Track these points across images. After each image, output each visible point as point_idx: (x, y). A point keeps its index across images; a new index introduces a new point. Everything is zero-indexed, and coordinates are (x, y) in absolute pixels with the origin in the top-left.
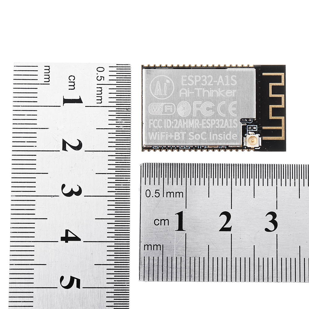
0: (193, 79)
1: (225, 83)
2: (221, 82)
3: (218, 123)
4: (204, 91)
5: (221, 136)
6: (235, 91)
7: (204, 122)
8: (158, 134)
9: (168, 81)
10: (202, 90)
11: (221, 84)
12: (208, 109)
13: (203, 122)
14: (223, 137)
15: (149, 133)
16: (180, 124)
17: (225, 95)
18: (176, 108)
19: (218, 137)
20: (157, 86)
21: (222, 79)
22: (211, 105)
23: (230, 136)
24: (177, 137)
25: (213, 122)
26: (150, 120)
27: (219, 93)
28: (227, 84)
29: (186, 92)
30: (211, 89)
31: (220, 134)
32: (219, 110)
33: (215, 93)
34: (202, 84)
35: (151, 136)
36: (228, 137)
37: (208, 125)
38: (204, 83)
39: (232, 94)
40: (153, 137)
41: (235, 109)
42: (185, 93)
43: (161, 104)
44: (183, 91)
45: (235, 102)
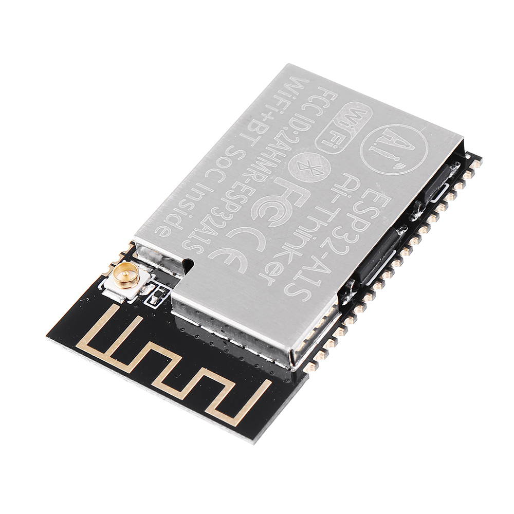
0: (366, 217)
1: (305, 273)
2: (315, 266)
3: (222, 215)
4: (320, 223)
5: (189, 207)
6: (270, 284)
7: (248, 191)
8: (294, 95)
9: (400, 166)
10: (325, 220)
11: (311, 263)
12: (271, 212)
13: (248, 187)
14: (182, 209)
15: (308, 81)
16: (281, 145)
17: (278, 259)
18: (324, 154)
19: (188, 200)
20: (404, 141)
21: (319, 270)
22: (277, 221)
23: (173, 224)
24: (255, 126)
25: (232, 207)
26: (335, 96)
27: (291, 251)
28: (299, 275)
29: (346, 190)
30: (315, 238)
31: (192, 208)
32: (252, 231)
33: (298, 241)
34: (339, 228)
35: (299, 82)
36: (173, 220)
37: (232, 195)
38: (339, 233)
39: (268, 275)
40: (293, 83)
41: (228, 262)
42: (345, 185)
43: (357, 130)
44: (352, 184)
45: (242, 270)
